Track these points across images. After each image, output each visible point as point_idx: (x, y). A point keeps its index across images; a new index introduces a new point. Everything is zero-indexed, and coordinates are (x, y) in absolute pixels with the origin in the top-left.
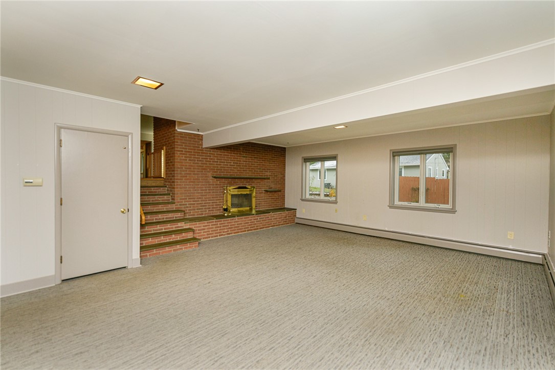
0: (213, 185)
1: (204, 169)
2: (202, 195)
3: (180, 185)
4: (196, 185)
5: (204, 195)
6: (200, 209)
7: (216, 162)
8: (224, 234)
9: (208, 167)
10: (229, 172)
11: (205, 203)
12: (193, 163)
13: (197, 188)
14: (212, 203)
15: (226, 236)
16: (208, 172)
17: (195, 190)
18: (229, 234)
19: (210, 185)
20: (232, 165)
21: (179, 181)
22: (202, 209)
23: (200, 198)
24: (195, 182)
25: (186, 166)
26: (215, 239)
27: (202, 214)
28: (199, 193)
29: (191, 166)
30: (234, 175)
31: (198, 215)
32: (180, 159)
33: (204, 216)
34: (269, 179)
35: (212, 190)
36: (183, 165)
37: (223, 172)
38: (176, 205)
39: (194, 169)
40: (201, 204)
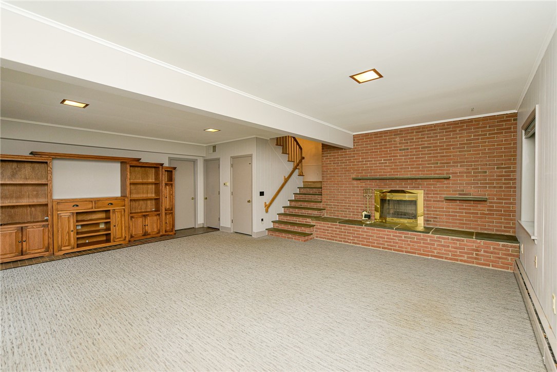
0: (358, 187)
1: (348, 171)
2: (346, 198)
3: (326, 187)
4: (340, 187)
5: (348, 198)
6: (343, 211)
7: (361, 162)
8: (349, 241)
9: (351, 168)
10: (379, 172)
11: (349, 206)
12: (337, 166)
13: (341, 190)
14: (357, 206)
15: (351, 244)
16: (352, 173)
17: (339, 192)
18: (356, 243)
19: (354, 187)
20: (382, 163)
21: (325, 183)
22: (346, 211)
23: (343, 200)
24: (339, 184)
25: (331, 169)
26: (330, 242)
27: (346, 217)
28: (342, 195)
29: (336, 169)
30: (386, 175)
31: (341, 216)
32: (326, 164)
33: (347, 219)
34: (448, 178)
35: (356, 192)
36: (328, 169)
37: (369, 173)
38: (323, 205)
39: (337, 171)
40: (344, 206)
